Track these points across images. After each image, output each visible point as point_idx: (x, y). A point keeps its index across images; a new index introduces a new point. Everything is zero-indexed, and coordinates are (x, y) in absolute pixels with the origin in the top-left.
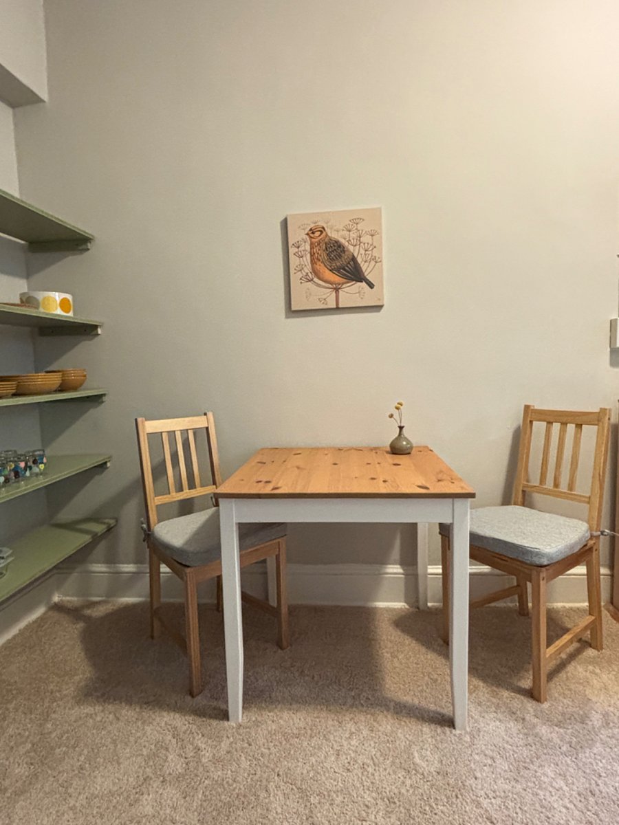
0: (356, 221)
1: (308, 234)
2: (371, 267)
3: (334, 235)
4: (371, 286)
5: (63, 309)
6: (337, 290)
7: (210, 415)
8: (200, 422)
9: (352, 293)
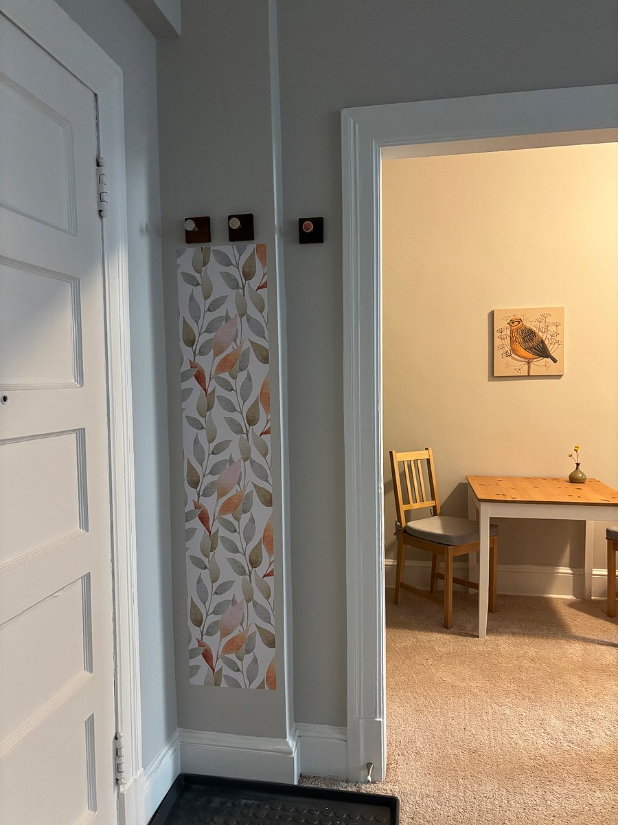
0: (545, 316)
1: (509, 324)
2: (555, 348)
3: (528, 325)
4: (555, 361)
6: (529, 363)
7: (430, 449)
8: (425, 455)
9: (540, 366)
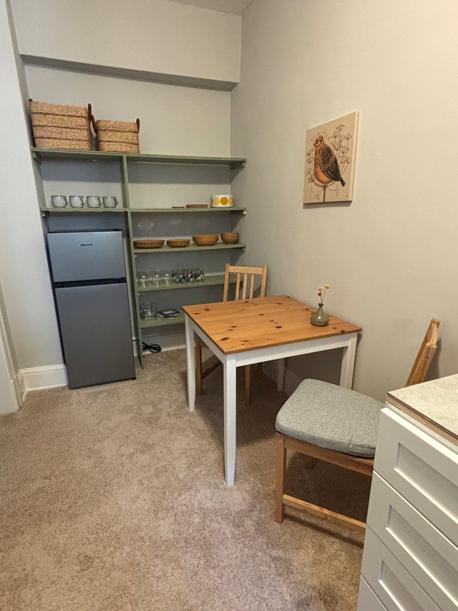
0: (340, 128)
1: (314, 144)
2: (345, 167)
4: (343, 184)
5: (222, 204)
6: (325, 188)
9: (332, 190)
